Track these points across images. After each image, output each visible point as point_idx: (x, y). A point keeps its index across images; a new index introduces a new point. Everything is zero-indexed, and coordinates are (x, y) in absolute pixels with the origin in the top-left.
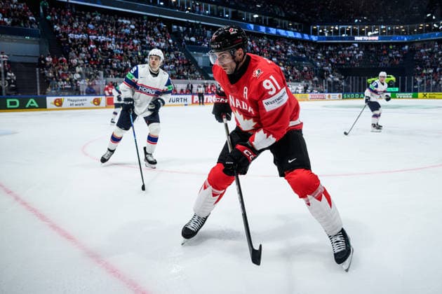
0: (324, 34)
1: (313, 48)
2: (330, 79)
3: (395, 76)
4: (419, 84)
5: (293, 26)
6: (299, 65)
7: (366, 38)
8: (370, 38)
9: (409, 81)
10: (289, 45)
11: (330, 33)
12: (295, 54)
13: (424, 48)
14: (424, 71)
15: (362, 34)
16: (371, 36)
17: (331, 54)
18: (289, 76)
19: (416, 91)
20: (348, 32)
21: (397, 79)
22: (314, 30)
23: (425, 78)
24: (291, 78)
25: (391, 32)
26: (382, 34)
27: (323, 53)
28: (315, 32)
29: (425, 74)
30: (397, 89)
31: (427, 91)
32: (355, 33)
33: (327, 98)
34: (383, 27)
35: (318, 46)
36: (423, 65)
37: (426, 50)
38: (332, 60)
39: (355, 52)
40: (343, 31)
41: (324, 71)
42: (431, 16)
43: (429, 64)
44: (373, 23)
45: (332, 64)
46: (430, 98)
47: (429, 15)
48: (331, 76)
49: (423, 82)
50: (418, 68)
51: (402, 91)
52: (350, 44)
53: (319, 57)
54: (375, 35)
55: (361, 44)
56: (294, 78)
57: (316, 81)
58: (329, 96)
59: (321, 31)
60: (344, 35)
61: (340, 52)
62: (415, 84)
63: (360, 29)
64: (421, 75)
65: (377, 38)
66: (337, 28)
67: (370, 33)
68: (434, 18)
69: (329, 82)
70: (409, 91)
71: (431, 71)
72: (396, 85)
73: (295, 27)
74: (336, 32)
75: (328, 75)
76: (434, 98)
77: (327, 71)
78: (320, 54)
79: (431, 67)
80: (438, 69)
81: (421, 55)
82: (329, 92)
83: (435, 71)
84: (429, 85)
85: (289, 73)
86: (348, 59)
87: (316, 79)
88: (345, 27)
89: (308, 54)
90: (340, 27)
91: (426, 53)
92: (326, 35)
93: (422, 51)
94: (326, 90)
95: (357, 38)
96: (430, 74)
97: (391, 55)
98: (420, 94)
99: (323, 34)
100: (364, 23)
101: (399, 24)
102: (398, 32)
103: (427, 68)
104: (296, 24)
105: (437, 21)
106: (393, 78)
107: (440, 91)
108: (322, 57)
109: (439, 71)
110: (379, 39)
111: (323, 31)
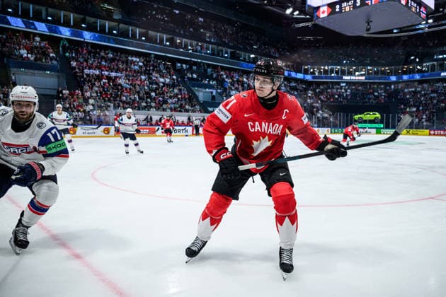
0: (315, 74)
1: (304, 86)
2: (319, 115)
3: (380, 114)
7: (353, 78)
8: (357, 78)
9: (394, 118)
11: (320, 72)
13: (407, 88)
14: (408, 110)
15: (350, 74)
16: (358, 76)
17: (321, 93)
20: (337, 72)
21: (382, 116)
22: (305, 69)
25: (376, 73)
26: (369, 74)
27: (314, 90)
28: (306, 72)
29: (409, 112)
30: (382, 126)
31: (411, 128)
32: (343, 73)
34: (369, 68)
35: (309, 83)
36: (407, 104)
37: (410, 90)
38: (322, 97)
39: (343, 90)
40: (332, 71)
41: (314, 107)
42: (415, 59)
43: (412, 103)
44: (361, 64)
45: (322, 101)
46: (413, 134)
47: (412, 58)
48: (320, 112)
50: (402, 106)
51: (387, 127)
52: (338, 83)
53: (310, 95)
54: (362, 75)
55: (349, 83)
59: (312, 70)
60: (333, 75)
61: (329, 90)
63: (349, 70)
64: (404, 113)
65: (363, 78)
66: (326, 68)
67: (357, 73)
68: (417, 60)
69: (318, 117)
70: (393, 127)
71: (414, 109)
72: (381, 122)
73: (288, 66)
74: (326, 72)
75: (317, 111)
76: (417, 134)
77: (317, 108)
78: (310, 92)
79: (415, 106)
80: (421, 108)
81: (405, 94)
82: (319, 127)
83: (418, 109)
84: (412, 122)
86: (336, 96)
88: (334, 67)
89: (299, 91)
90: (330, 67)
91: (410, 92)
92: (317, 74)
93: (406, 90)
94: (316, 125)
95: (346, 78)
96: (413, 112)
97: (376, 94)
98: (404, 131)
99: (313, 73)
100: (352, 63)
101: (384, 65)
102: (383, 73)
103: (410, 106)
104: (289, 63)
105: (420, 63)
106: (378, 115)
107: (423, 128)
108: (312, 94)
109: (422, 110)
110: (366, 79)
111: (314, 71)
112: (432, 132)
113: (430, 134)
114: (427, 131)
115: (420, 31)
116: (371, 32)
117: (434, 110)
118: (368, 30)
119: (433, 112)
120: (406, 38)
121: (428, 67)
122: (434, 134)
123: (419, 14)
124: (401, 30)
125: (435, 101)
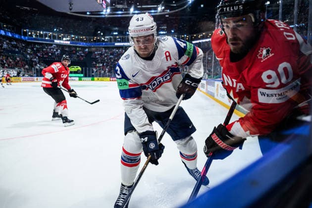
0: (32, 36)
1: (24, 45)
2: (37, 67)
3: (81, 67)
4: (95, 72)
5: (7, 27)
6: (13, 56)
7: (62, 42)
8: (65, 42)
9: (89, 70)
10: (4, 41)
11: (36, 36)
12: (9, 48)
13: (97, 51)
14: (98, 65)
15: (59, 39)
16: (66, 41)
17: (38, 50)
18: (5, 64)
19: (93, 76)
20: (50, 37)
21: (82, 69)
22: (24, 32)
23: (98, 69)
24: (6, 65)
25: (78, 40)
26: (72, 40)
27: (32, 49)
28: (25, 34)
29: (98, 67)
30: (82, 75)
31: (99, 77)
32: (54, 38)
33: (36, 80)
34: (73, 36)
35: (28, 44)
36: (97, 62)
37: (98, 52)
38: (39, 55)
39: (55, 50)
40: (46, 36)
41: (33, 61)
42: (101, 33)
43: (100, 61)
44: (67, 32)
45: (39, 57)
46: (101, 80)
47: (99, 32)
48: (38, 65)
49: (97, 71)
50: (94, 63)
51: (85, 76)
52: (52, 45)
53: (29, 52)
54: (67, 40)
55: (58, 45)
56: (9, 65)
57: (27, 69)
58: (37, 79)
59: (30, 33)
60: (47, 38)
61: (44, 50)
62: (93, 72)
63: (58, 36)
64: (96, 67)
65: (69, 42)
66: (42, 33)
67: (64, 39)
68: (102, 34)
69: (37, 69)
70: (89, 76)
71: (101, 65)
72: (82, 73)
73: (9, 28)
74: (41, 36)
75: (36, 65)
76: (103, 80)
77: (35, 62)
78: (29, 50)
79: (101, 63)
80: (105, 64)
81: (95, 55)
82: (37, 76)
83: (103, 65)
84: (100, 73)
85: (5, 62)
86: (50, 54)
87: (27, 67)
88: (48, 33)
89: (20, 49)
90: (44, 32)
91: (98, 54)
92: (34, 37)
93: (96, 53)
94: (35, 75)
95: (57, 41)
96: (100, 67)
97: (78, 54)
98: (96, 78)
99: (31, 35)
100: (60, 32)
101: (82, 35)
102: (82, 40)
103: (99, 63)
104: (9, 26)
105: (104, 36)
106: (79, 68)
107: (106, 77)
108: (31, 52)
109: (106, 65)
110: (71, 43)
111: (31, 34)
112: (111, 79)
113: (110, 80)
114: (109, 78)
115: (103, 16)
116: (72, 11)
117: (112, 66)
118: (71, 9)
119: (111, 67)
120: (95, 19)
121: (108, 39)
122: (113, 80)
123: (102, 4)
124: (92, 13)
125: (112, 61)
